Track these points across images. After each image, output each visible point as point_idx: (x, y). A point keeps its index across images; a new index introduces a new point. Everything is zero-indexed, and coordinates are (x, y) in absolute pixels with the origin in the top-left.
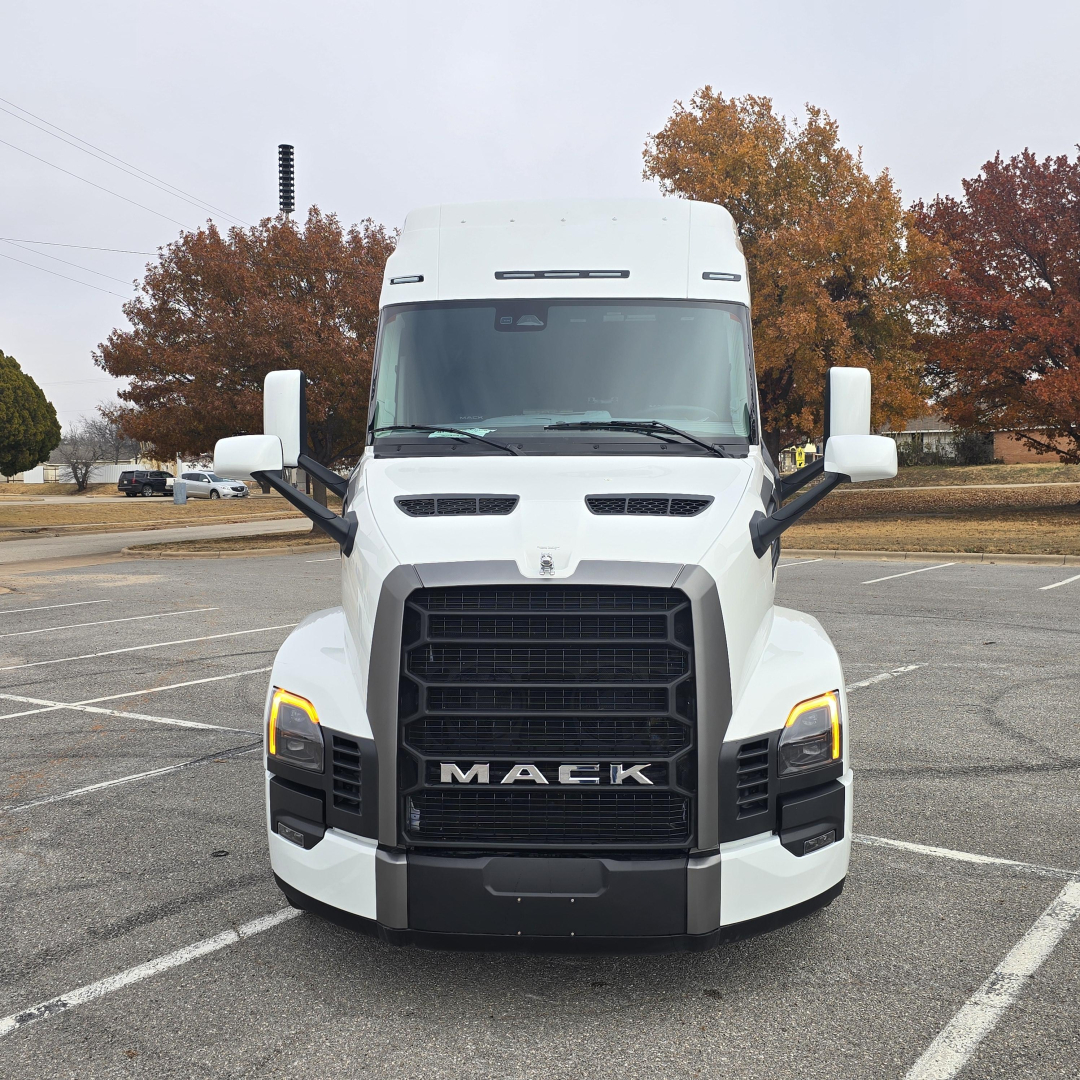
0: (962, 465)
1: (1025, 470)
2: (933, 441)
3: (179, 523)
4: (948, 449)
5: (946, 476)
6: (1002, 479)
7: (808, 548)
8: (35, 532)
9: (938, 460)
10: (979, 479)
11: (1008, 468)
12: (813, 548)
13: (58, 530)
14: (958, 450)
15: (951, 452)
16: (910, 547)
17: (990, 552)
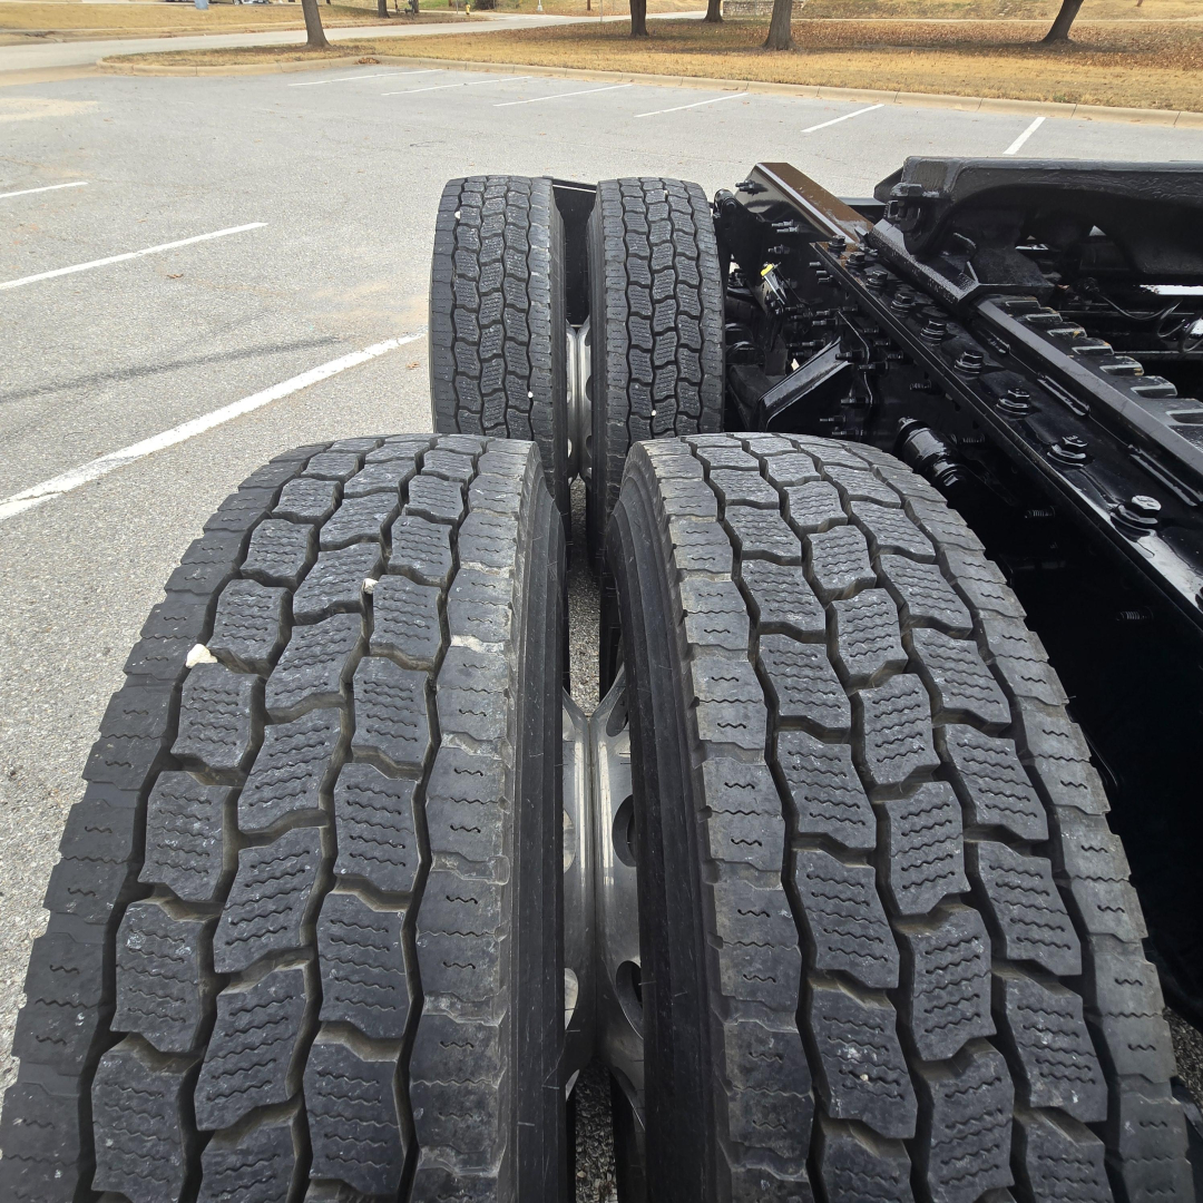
1: (943, 5)
3: (195, 30)
5: (877, 8)
6: (924, 13)
7: (864, 88)
8: (42, 36)
10: (902, 13)
12: (870, 87)
13: (65, 34)
16: (986, 91)
17: (1086, 103)
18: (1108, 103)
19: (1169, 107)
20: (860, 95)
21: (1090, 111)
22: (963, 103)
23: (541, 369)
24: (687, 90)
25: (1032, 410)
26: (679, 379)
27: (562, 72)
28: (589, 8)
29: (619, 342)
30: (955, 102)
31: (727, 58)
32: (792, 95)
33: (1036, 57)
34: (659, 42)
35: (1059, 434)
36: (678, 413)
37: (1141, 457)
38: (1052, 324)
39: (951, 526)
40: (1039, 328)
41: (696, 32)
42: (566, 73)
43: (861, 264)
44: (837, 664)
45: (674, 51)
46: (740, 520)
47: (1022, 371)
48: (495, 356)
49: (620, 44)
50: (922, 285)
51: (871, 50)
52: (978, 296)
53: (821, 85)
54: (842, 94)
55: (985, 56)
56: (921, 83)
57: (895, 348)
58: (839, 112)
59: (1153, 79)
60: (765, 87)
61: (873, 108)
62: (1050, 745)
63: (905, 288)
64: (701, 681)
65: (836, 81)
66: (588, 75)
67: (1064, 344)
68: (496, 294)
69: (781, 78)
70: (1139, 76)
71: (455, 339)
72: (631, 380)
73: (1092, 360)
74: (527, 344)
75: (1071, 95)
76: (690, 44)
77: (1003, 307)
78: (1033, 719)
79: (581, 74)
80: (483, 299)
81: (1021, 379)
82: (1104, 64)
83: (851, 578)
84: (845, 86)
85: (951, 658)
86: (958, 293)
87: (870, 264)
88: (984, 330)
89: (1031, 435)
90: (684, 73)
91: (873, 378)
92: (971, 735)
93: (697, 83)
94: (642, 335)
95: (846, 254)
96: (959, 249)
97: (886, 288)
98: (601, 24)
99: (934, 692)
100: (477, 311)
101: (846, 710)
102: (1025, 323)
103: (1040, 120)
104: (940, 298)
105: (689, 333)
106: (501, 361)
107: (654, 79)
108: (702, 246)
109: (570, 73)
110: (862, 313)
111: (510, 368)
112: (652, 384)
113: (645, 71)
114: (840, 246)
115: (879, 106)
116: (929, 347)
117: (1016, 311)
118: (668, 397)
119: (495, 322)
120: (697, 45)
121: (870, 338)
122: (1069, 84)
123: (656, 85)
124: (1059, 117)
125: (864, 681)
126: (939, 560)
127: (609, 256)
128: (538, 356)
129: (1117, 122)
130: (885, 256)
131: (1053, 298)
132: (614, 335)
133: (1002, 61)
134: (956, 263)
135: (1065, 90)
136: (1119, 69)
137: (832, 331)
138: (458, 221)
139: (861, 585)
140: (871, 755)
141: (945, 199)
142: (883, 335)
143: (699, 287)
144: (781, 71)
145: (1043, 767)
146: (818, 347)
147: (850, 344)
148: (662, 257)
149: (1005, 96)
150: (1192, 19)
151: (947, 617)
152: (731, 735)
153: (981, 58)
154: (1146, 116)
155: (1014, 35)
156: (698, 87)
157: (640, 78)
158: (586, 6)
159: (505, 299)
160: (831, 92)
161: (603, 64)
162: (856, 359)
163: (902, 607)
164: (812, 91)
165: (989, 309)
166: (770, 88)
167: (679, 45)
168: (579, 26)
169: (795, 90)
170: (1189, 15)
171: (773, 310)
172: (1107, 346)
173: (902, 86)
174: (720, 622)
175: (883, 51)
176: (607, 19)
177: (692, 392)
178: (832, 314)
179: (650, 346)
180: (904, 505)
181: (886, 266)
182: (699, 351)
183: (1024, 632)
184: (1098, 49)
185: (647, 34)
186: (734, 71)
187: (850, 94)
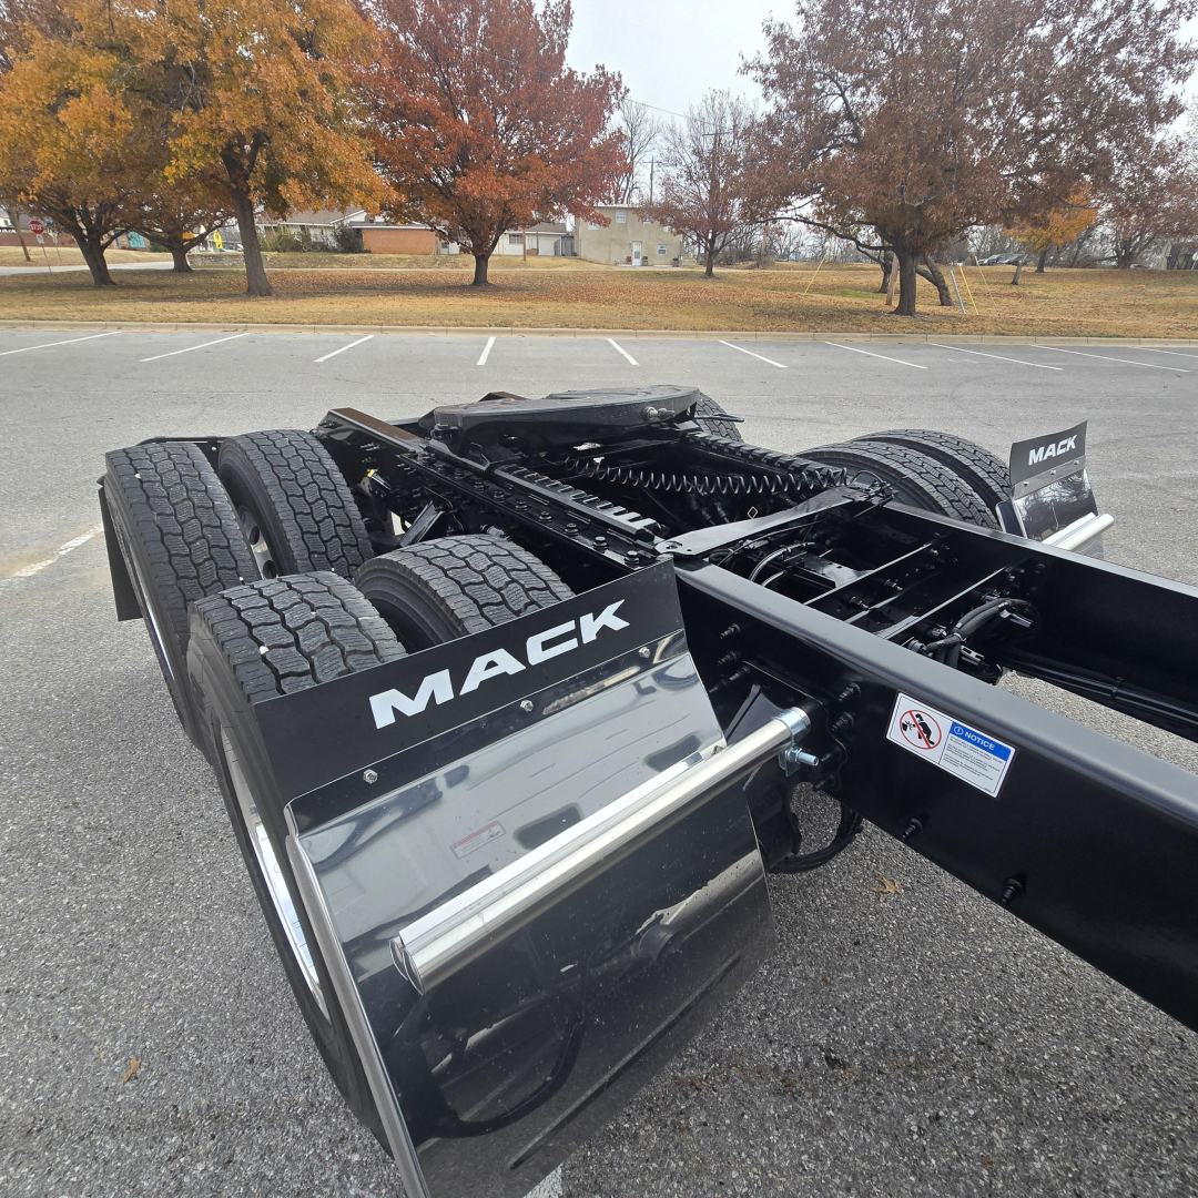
0: (342, 252)
1: (390, 259)
2: (318, 232)
4: (331, 239)
5: (337, 261)
6: (376, 264)
7: (352, 324)
9: (324, 248)
10: (358, 264)
11: (377, 256)
12: (358, 324)
14: (338, 241)
15: (333, 243)
16: (447, 322)
17: (517, 326)
18: (530, 326)
19: (567, 326)
20: (351, 330)
21: (522, 332)
22: (435, 331)
23: (243, 561)
24: (185, 334)
25: (529, 507)
26: (343, 545)
27: (30, 324)
28: (28, 259)
29: (295, 532)
30: (428, 331)
31: (214, 305)
32: (292, 332)
33: (473, 296)
34: (131, 292)
35: (539, 512)
36: (349, 565)
37: (570, 514)
38: (525, 473)
39: (512, 546)
40: (520, 476)
41: (170, 281)
42: (34, 325)
43: (430, 463)
44: (491, 587)
45: (154, 299)
46: (440, 562)
47: (521, 494)
48: (206, 560)
49: (86, 294)
50: (466, 467)
51: (345, 294)
52: (491, 468)
53: (315, 323)
54: (336, 330)
55: (436, 296)
56: (397, 319)
57: (464, 498)
58: (341, 344)
59: (551, 309)
60: (264, 328)
61: (366, 338)
62: (558, 589)
63: (458, 470)
64: (452, 605)
65: (326, 320)
66: (63, 325)
67: (531, 480)
68: (193, 521)
69: (276, 320)
70: (543, 308)
71: (170, 556)
72: (310, 553)
73: (542, 484)
74: (228, 547)
75: (505, 322)
76: (167, 292)
77: (503, 470)
78: (552, 585)
79: (53, 325)
80: (184, 526)
81: (522, 497)
82: (519, 300)
83: (485, 566)
84: (336, 323)
85: (524, 577)
86: (484, 468)
87: (435, 461)
88: (501, 482)
89: (531, 516)
90: (177, 319)
91: (459, 515)
92: (536, 592)
93: (193, 327)
94: (309, 524)
95: (419, 458)
96: (475, 449)
97: (448, 471)
98: (51, 274)
99: (523, 586)
100: (182, 534)
101: (499, 597)
102: (514, 475)
103: (492, 339)
104: (477, 472)
105: (339, 517)
106: (212, 562)
107: (145, 326)
108: (327, 467)
109: (38, 325)
110: (440, 485)
111: (220, 565)
112: (326, 553)
113: (132, 319)
114: (414, 455)
115: (370, 337)
116: (479, 493)
117: (509, 471)
118: (339, 557)
119: (198, 539)
120: (176, 293)
121: (449, 497)
122: (501, 314)
123: (148, 330)
124: (503, 336)
125: (501, 589)
126: (511, 554)
127: (267, 483)
128: (239, 553)
129: (541, 337)
130: (439, 456)
131: (524, 463)
132: (289, 528)
133: (450, 300)
134: (476, 455)
135: (500, 319)
136: (529, 304)
137: (425, 499)
138: (140, 480)
139: (489, 567)
140: (511, 605)
141: (461, 429)
142: (455, 493)
143: (335, 490)
144: (274, 314)
145: (558, 595)
146: (420, 510)
147: (438, 503)
148: (304, 477)
149: (461, 325)
150: (560, 269)
151: (518, 567)
152: (468, 614)
153: (434, 298)
154: (557, 332)
155: (452, 281)
156: (196, 330)
157: (128, 326)
158: (24, 257)
159: (201, 523)
160: (327, 329)
161: (78, 315)
162: (446, 509)
163: (504, 569)
164: (310, 329)
165: (498, 472)
166: (269, 328)
167: (157, 293)
168: (25, 276)
169: (293, 328)
170: (557, 267)
171: (378, 496)
172: (558, 482)
173: (382, 321)
174: (449, 589)
175: (355, 294)
176: (56, 269)
177: (354, 551)
178: (422, 490)
179: (316, 530)
180: (493, 544)
181: (442, 460)
182: (350, 526)
183: (561, 584)
184: (511, 289)
185: (113, 283)
186: (228, 316)
187: (342, 329)
